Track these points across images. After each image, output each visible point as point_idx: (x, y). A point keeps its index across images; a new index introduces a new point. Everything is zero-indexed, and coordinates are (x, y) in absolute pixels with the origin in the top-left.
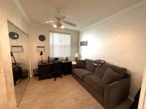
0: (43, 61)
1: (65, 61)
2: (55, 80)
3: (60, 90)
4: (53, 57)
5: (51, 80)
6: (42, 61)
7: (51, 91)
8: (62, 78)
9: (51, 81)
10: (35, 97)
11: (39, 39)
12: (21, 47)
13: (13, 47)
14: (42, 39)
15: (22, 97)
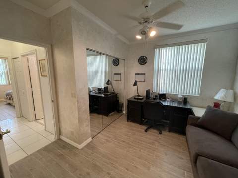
0: (140, 96)
1: (179, 102)
2: (146, 131)
3: (140, 151)
4: (157, 91)
5: (141, 129)
6: (138, 96)
7: (128, 143)
8: (160, 133)
9: (139, 129)
10: (110, 138)
11: (139, 62)
12: (120, 74)
13: (115, 74)
14: (143, 62)
15: (103, 130)
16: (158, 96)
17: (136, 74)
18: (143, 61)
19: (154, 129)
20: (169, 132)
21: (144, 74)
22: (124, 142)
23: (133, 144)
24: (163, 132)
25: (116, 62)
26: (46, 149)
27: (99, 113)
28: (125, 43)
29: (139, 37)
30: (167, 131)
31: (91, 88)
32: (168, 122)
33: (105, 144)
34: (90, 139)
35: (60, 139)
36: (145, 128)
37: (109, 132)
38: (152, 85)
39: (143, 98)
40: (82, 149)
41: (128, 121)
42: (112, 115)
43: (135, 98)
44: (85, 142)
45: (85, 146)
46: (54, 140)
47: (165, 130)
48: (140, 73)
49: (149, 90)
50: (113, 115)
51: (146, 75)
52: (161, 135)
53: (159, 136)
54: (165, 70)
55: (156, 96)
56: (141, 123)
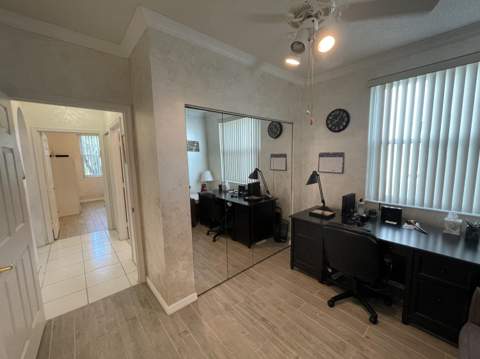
0: (327, 209)
2: (332, 303)
8: (373, 321)
9: (316, 295)
11: (327, 125)
12: (285, 156)
13: (273, 156)
14: (338, 124)
15: (228, 279)
16: (379, 213)
17: (321, 155)
18: (338, 121)
19: (356, 303)
20: (406, 321)
21: (341, 155)
22: (264, 319)
23: (283, 334)
24: (382, 319)
25: (275, 130)
26: (118, 299)
27: (235, 239)
28: (291, 84)
29: (293, 62)
30: (399, 316)
31: (227, 184)
32: (401, 287)
33: (218, 316)
34: (193, 297)
35: (145, 284)
36: (332, 293)
37: (240, 286)
38: (363, 181)
39: (332, 216)
40: (172, 316)
41: (292, 268)
42: (260, 247)
43: (312, 215)
44: (180, 302)
45: (179, 311)
46: (136, 283)
47: (390, 313)
48: (331, 151)
49: (353, 196)
50: (264, 248)
51: (346, 156)
52: (373, 327)
53: (370, 327)
54: (402, 142)
55: (372, 213)
56: (324, 279)
